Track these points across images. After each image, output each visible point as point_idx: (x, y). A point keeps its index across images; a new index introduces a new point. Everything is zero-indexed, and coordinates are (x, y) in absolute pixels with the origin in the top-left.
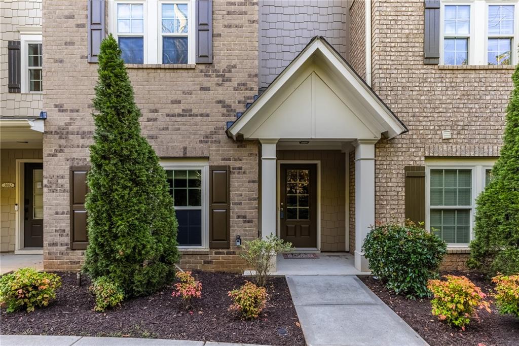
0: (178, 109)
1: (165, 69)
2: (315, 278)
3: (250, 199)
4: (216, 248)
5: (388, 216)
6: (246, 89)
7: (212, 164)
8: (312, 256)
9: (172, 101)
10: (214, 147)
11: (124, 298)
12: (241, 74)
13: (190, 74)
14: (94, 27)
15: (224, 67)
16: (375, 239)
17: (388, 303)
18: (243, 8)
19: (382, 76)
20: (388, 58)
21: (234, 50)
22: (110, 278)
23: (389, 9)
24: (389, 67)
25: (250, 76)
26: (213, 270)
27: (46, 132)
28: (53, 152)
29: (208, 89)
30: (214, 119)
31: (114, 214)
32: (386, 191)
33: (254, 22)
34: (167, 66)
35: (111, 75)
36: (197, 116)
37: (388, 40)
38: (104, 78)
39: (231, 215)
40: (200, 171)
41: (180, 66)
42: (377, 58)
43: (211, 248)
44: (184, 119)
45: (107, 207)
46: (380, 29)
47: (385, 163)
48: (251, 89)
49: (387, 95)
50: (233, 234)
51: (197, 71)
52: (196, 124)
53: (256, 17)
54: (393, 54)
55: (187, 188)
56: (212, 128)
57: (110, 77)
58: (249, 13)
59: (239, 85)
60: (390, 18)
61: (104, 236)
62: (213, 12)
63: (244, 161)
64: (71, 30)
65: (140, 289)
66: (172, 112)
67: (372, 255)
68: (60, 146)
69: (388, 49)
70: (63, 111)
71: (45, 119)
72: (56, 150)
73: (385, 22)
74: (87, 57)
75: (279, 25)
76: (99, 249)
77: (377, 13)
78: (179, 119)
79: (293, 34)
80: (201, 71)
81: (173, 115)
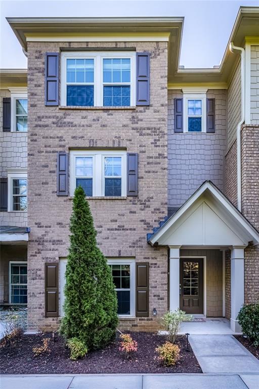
0: (115, 225)
1: (107, 199)
2: (206, 337)
3: (162, 285)
4: (140, 316)
5: (253, 295)
6: (160, 213)
7: (137, 261)
8: (201, 320)
9: (111, 221)
10: (139, 250)
11: (88, 351)
12: (156, 203)
13: (123, 203)
14: (61, 173)
15: (145, 198)
16: (246, 313)
17: (255, 355)
18: (158, 160)
19: (248, 204)
20: (253, 192)
21: (152, 187)
22: (79, 338)
23: (253, 161)
24: (253, 198)
25: (162, 204)
26: (138, 331)
27: (29, 241)
28: (34, 254)
29: (135, 212)
30: (139, 232)
31: (82, 298)
32: (252, 279)
33: (165, 169)
34: (108, 197)
35: (81, 211)
36: (127, 230)
37: (252, 181)
38: (77, 213)
39: (150, 294)
40: (129, 266)
41: (117, 197)
42: (245, 192)
43: (136, 316)
44: (119, 232)
45: (78, 294)
46: (247, 174)
47: (251, 261)
48: (163, 213)
49: (252, 217)
50: (151, 308)
51: (128, 201)
52: (127, 235)
53: (166, 166)
54: (255, 190)
55: (121, 277)
56: (137, 238)
57: (81, 213)
58: (161, 163)
59: (155, 210)
60: (254, 167)
61: (76, 312)
62: (138, 163)
63: (158, 259)
64: (46, 174)
65: (97, 345)
66: (111, 228)
67: (244, 323)
68: (39, 250)
69: (253, 187)
70: (40, 227)
71: (29, 232)
72: (36, 253)
73: (250, 169)
74: (56, 192)
75: (178, 167)
76: (72, 320)
77: (245, 164)
78: (116, 232)
79: (187, 172)
80: (130, 201)
81: (112, 230)
